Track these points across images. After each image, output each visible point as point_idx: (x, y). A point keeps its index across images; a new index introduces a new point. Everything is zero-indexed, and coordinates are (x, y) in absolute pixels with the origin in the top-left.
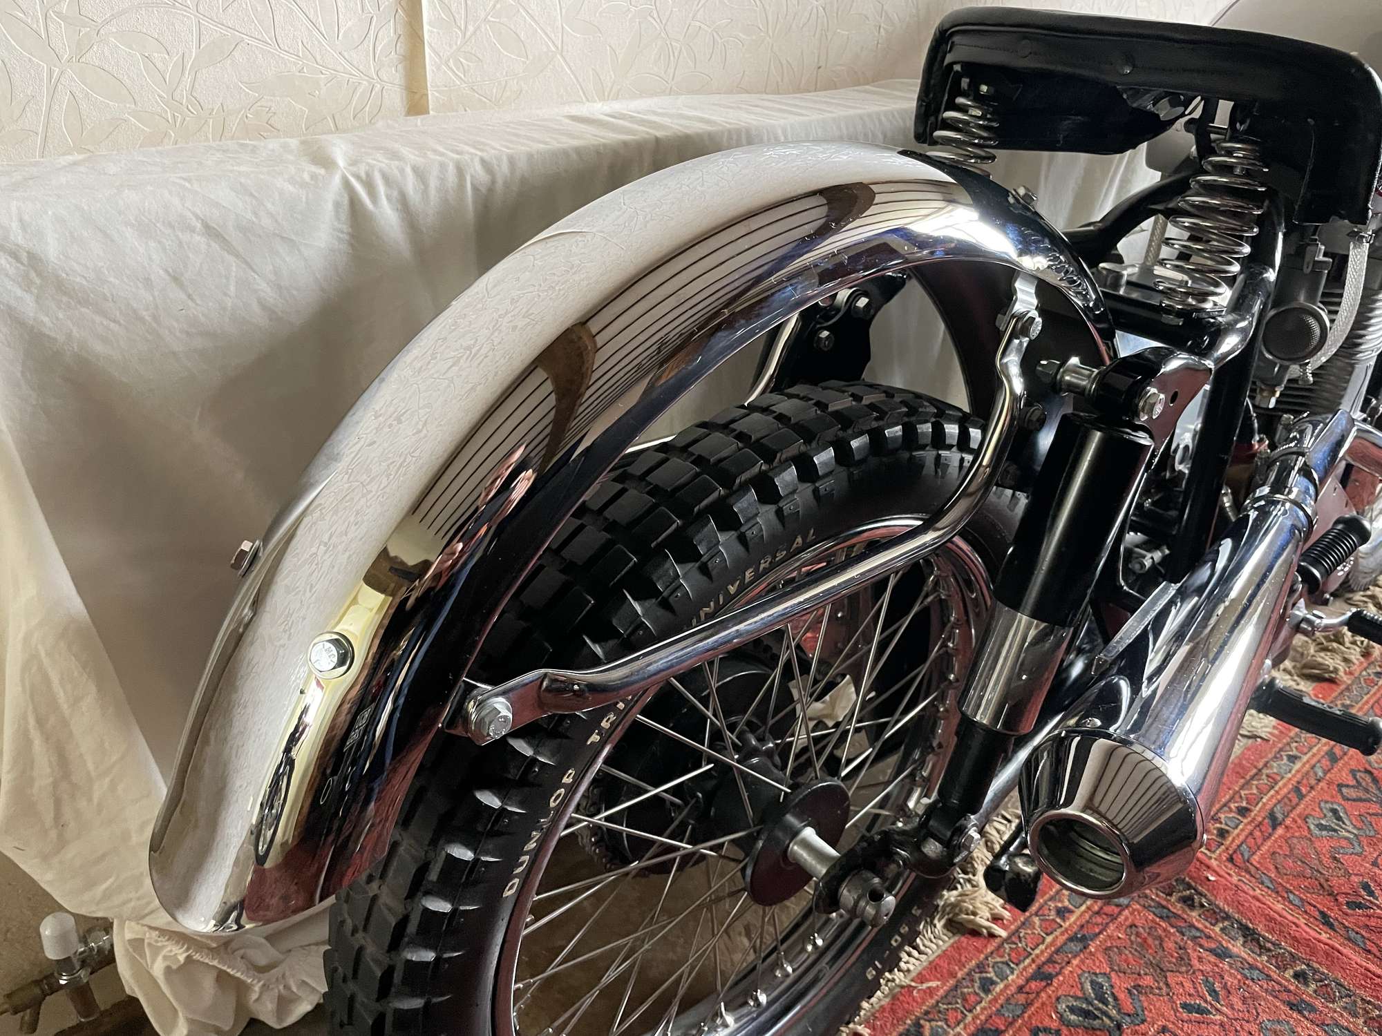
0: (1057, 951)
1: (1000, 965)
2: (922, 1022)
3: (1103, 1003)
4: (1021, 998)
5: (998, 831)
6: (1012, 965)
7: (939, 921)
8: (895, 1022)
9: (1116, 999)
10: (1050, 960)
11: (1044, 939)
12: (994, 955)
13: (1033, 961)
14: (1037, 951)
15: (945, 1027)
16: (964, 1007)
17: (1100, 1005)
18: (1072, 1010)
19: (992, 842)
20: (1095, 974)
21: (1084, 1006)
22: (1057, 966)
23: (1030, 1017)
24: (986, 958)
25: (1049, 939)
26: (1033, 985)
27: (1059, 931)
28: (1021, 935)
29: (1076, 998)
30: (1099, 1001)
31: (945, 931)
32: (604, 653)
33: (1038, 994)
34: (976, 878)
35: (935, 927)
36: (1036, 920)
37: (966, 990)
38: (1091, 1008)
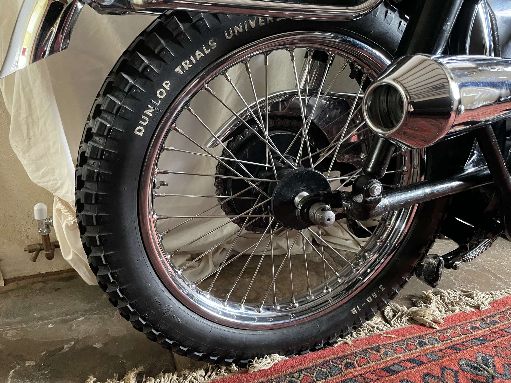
0: (467, 342)
1: (432, 339)
2: (381, 347)
3: (486, 366)
4: (440, 354)
5: (449, 293)
6: (439, 341)
7: (405, 317)
8: (367, 343)
9: (494, 366)
10: (461, 344)
11: (460, 335)
12: (430, 335)
13: (452, 342)
14: (455, 339)
15: (393, 352)
16: (406, 348)
17: (485, 367)
18: (467, 365)
19: (444, 296)
20: (486, 355)
21: (475, 365)
22: (465, 347)
23: (442, 362)
24: (426, 335)
25: (463, 336)
26: (448, 351)
27: (470, 335)
28: (448, 331)
29: (471, 361)
30: (485, 365)
31: (408, 322)
32: (184, 28)
33: (450, 355)
34: (430, 306)
35: (402, 319)
36: (459, 328)
37: (410, 343)
38: (478, 366)
